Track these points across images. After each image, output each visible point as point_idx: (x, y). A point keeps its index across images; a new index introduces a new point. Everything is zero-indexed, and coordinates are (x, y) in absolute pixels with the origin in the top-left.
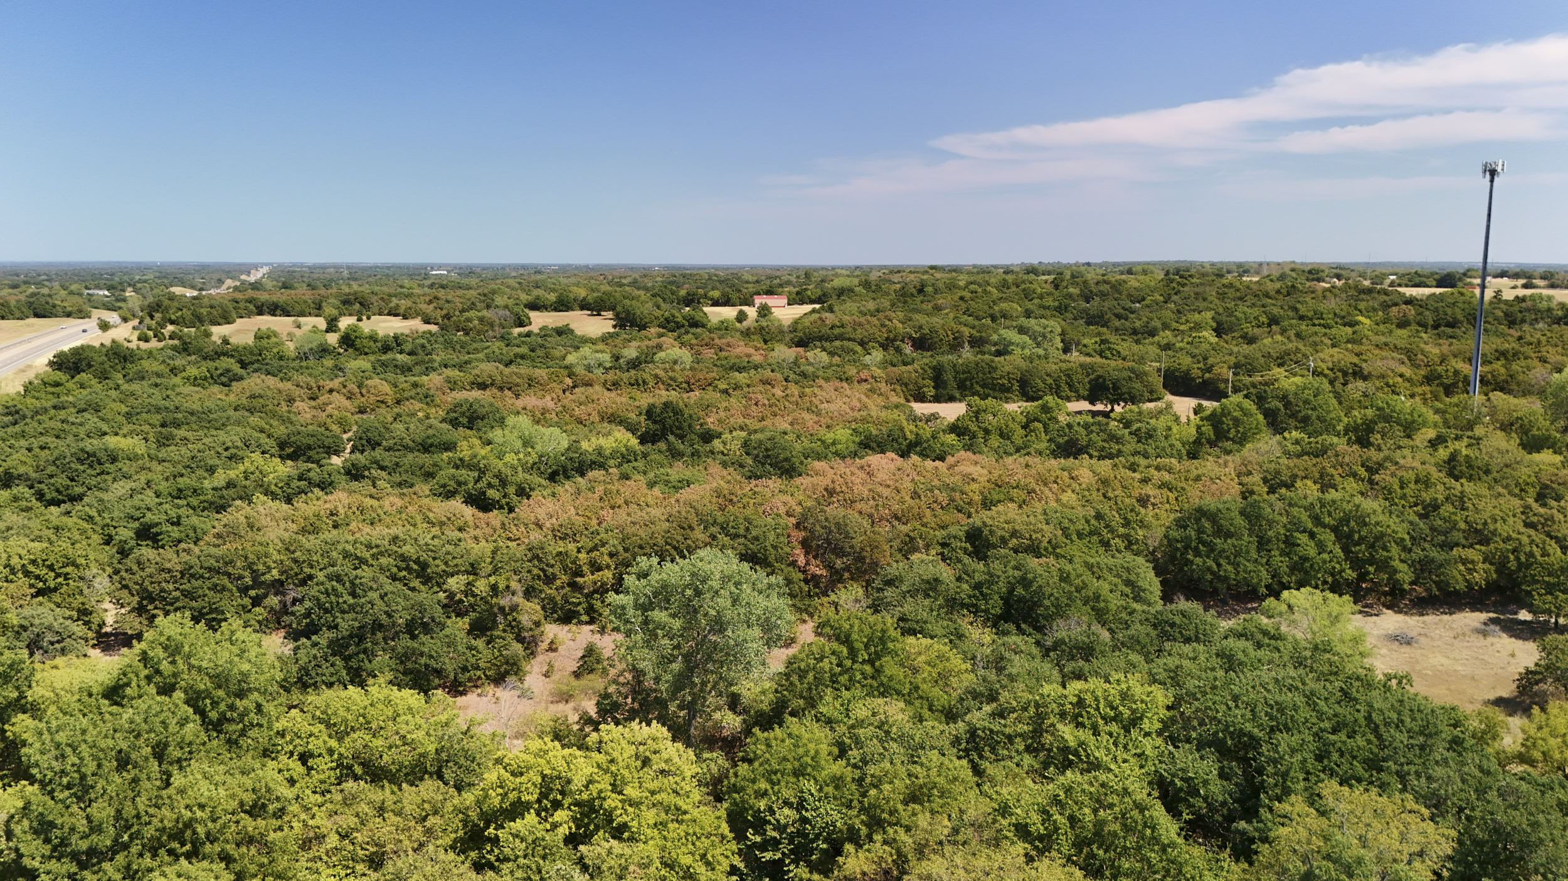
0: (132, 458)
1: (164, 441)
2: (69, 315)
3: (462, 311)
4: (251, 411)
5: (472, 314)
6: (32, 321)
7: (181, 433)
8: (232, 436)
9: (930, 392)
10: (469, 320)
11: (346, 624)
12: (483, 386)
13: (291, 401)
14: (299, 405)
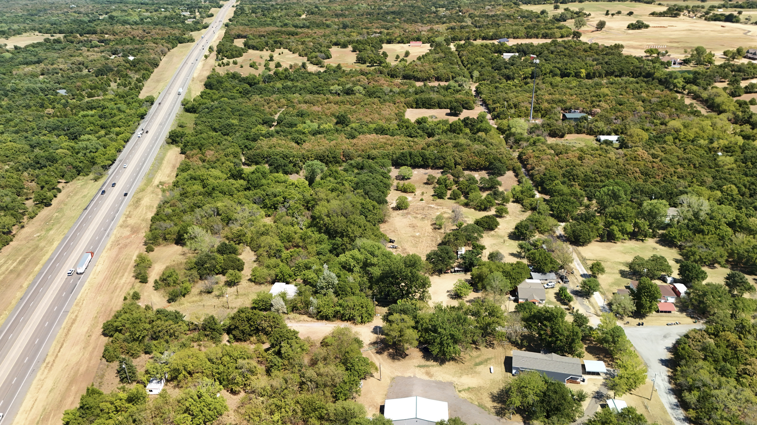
0: (236, 125)
1: (240, 120)
2: (188, 41)
3: (311, 53)
4: (256, 110)
5: (314, 54)
6: (179, 45)
7: (243, 118)
8: (253, 119)
9: (415, 106)
10: (312, 58)
11: (276, 165)
12: (306, 102)
13: (264, 106)
14: (266, 107)
